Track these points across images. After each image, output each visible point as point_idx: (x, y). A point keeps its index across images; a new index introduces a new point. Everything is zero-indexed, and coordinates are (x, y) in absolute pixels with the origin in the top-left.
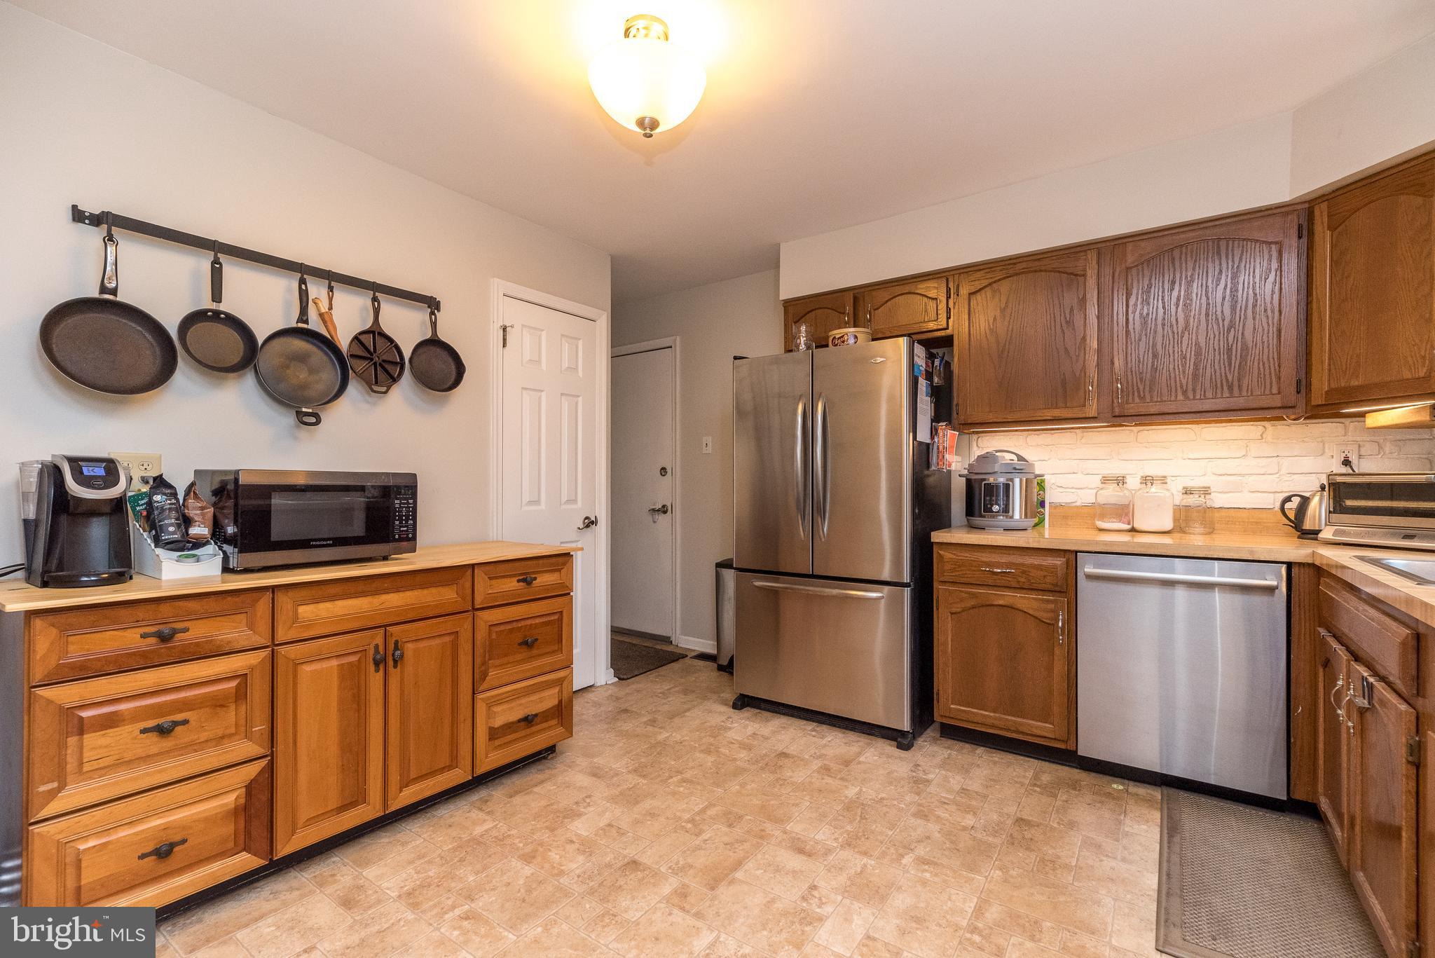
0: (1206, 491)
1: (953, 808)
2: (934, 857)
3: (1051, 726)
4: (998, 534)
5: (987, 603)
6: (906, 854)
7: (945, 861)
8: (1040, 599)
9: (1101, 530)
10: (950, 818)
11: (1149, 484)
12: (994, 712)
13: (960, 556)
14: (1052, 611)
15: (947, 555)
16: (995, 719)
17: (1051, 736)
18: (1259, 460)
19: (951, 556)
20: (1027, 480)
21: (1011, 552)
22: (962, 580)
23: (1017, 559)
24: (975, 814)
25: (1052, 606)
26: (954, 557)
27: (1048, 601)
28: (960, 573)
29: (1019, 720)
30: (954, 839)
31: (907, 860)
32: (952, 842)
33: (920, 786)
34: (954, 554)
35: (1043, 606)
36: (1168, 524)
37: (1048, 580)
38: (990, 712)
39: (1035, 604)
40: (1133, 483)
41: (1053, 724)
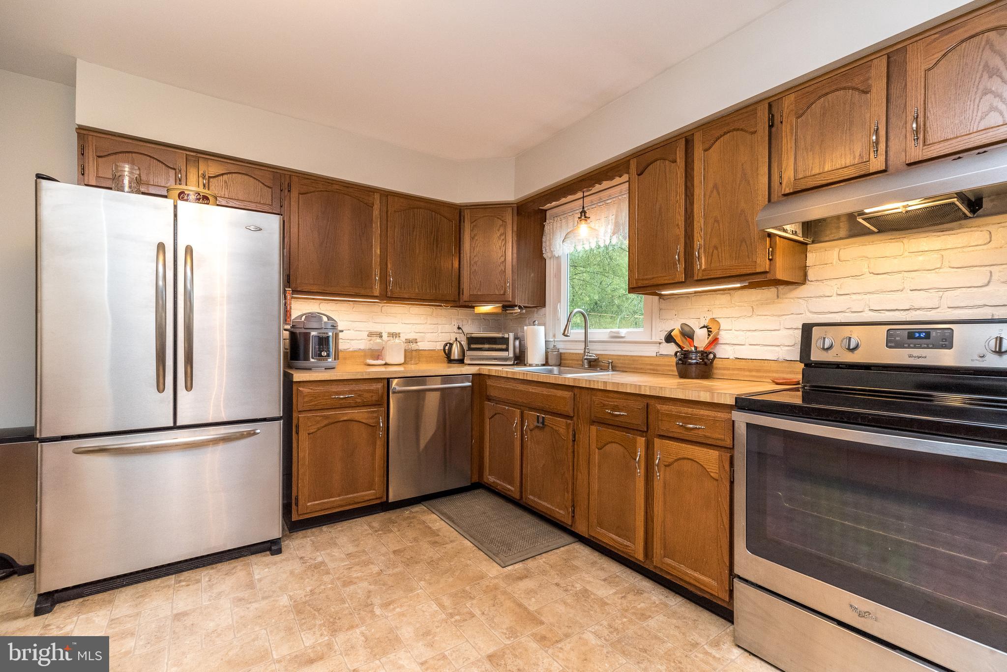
0: (415, 341)
1: (357, 568)
2: (388, 599)
3: (374, 491)
4: (322, 372)
5: (336, 421)
6: (373, 608)
7: (395, 597)
8: (369, 412)
9: (369, 365)
10: (365, 574)
11: (394, 337)
12: (339, 496)
13: (316, 390)
14: (376, 417)
15: (304, 390)
16: (341, 500)
17: (373, 498)
18: (431, 325)
19: (309, 391)
20: (336, 333)
21: (349, 383)
22: (316, 408)
23: (356, 387)
24: (372, 563)
25: (375, 415)
26: (311, 391)
27: (373, 412)
28: (316, 403)
29: (355, 495)
30: (382, 582)
31: (378, 611)
32: (384, 585)
33: (322, 568)
34: (312, 389)
35: (370, 415)
36: (401, 360)
37: (374, 398)
38: (337, 497)
39: (366, 415)
40: (385, 336)
41: (375, 490)
